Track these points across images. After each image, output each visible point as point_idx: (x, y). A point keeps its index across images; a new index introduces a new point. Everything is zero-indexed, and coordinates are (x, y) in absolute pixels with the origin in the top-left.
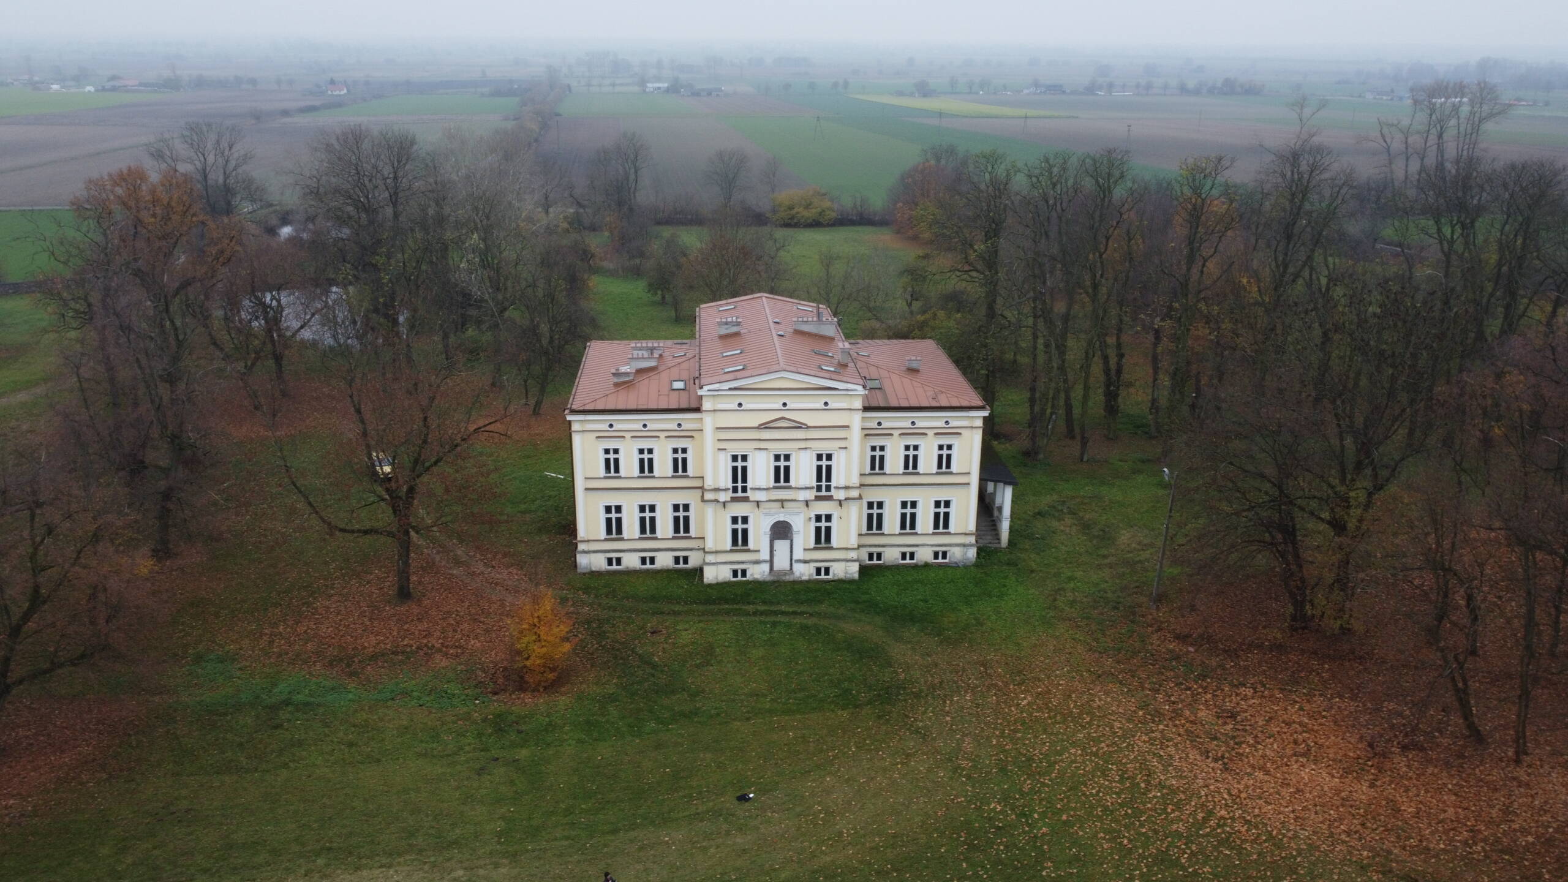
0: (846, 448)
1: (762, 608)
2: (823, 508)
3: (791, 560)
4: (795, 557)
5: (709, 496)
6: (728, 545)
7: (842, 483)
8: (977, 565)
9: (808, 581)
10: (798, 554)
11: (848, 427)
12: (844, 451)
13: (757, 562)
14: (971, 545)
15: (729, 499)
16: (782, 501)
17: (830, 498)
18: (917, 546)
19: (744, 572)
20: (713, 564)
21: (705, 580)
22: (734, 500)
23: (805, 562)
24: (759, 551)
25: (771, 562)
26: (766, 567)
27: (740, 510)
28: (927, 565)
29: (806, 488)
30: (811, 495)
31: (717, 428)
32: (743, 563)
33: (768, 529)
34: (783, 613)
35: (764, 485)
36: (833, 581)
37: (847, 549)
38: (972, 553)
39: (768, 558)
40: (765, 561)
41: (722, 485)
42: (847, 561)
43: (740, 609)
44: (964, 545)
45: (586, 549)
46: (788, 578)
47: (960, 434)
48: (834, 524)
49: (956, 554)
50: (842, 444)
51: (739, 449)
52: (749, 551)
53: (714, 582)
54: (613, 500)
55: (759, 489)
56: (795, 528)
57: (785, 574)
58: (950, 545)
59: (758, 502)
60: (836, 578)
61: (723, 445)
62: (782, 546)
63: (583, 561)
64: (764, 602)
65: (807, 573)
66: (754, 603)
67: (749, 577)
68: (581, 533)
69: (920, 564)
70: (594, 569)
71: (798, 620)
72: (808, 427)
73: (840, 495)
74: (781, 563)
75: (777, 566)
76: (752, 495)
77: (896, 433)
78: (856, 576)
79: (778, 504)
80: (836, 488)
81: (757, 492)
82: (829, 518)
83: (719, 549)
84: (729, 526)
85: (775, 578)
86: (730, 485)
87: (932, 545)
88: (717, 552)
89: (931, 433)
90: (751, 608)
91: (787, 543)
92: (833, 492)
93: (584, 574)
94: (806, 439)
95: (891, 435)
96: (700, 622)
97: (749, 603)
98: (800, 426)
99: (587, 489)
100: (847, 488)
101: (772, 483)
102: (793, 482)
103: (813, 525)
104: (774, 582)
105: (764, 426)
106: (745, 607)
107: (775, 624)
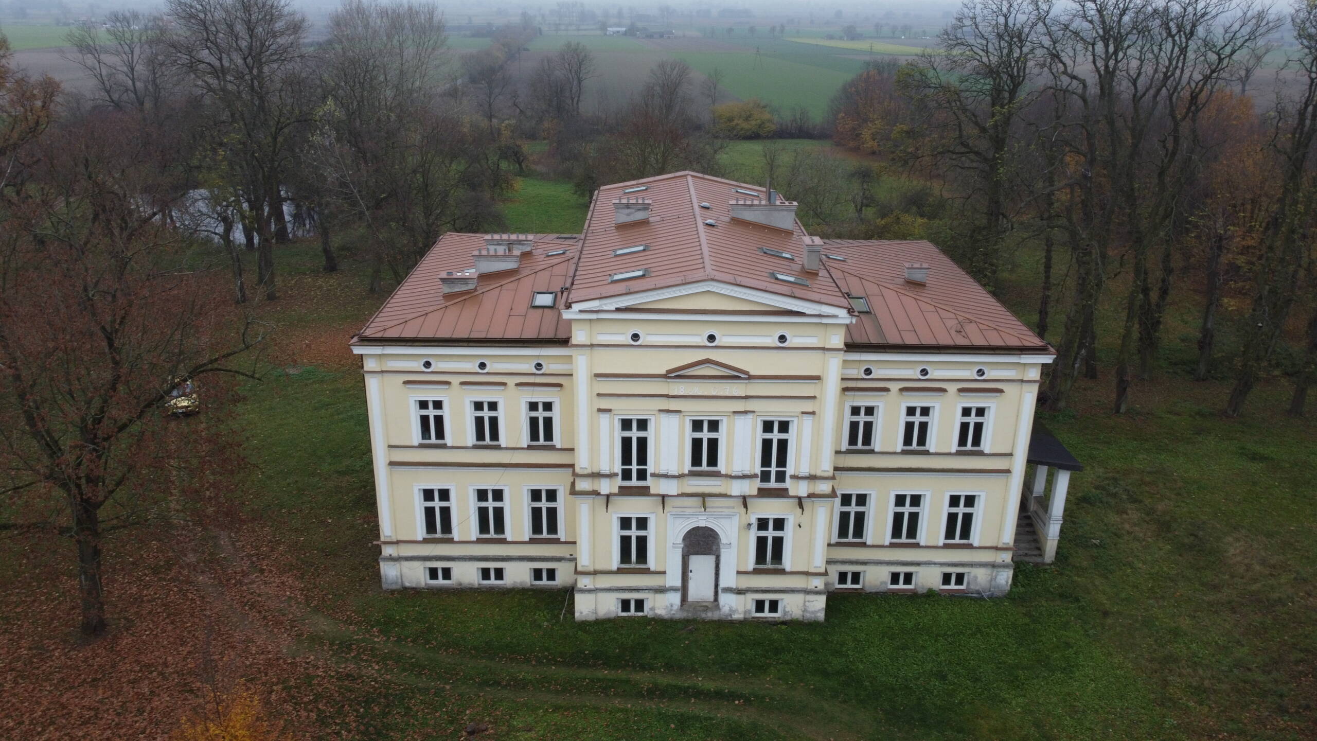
0: (813, 413)
1: (664, 680)
2: (771, 509)
3: (717, 586)
4: (723, 584)
5: (582, 485)
6: (615, 561)
7: (804, 470)
8: (1012, 596)
9: (743, 623)
10: (728, 579)
11: (818, 378)
12: (808, 420)
13: (661, 590)
14: (1005, 566)
15: (616, 490)
16: (703, 496)
17: (782, 493)
18: (918, 564)
19: (640, 604)
20: (590, 591)
21: (577, 615)
22: (625, 491)
23: (739, 592)
24: (664, 573)
25: (684, 589)
26: (675, 599)
27: (634, 508)
28: (931, 595)
29: (744, 477)
30: (750, 488)
31: (597, 375)
32: (637, 590)
33: (680, 540)
34: (700, 694)
35: (674, 470)
36: (784, 623)
37: (807, 574)
38: (1005, 578)
39: (678, 583)
40: (674, 589)
41: (605, 468)
42: (807, 592)
43: (628, 682)
44: (993, 566)
45: (395, 554)
46: (710, 615)
47: (1001, 391)
48: (788, 535)
49: (979, 579)
50: (808, 406)
51: (634, 410)
52: (647, 571)
53: (592, 618)
54: (436, 480)
55: (666, 476)
56: (724, 540)
57: (706, 609)
58: (971, 565)
59: (663, 497)
60: (788, 618)
61: (605, 404)
62: (701, 565)
63: (390, 572)
64: (670, 667)
65: (741, 609)
66: (651, 668)
67: (647, 611)
68: (387, 529)
69: (920, 591)
70: (407, 584)
71: (723, 713)
72: (751, 377)
73: (802, 489)
74: (701, 589)
75: (693, 595)
76: (657, 487)
77: (894, 387)
78: (821, 616)
79: (697, 501)
80: (794, 477)
81: (663, 481)
82: (779, 524)
83: (599, 567)
84: (616, 533)
85: (690, 616)
86: (618, 468)
87: (942, 564)
88: (595, 573)
89: (952, 388)
90: (643, 678)
91: (711, 559)
92: (788, 483)
93: (392, 592)
94: (747, 397)
95: (887, 390)
96: (556, 709)
97: (643, 668)
98: (736, 375)
99: (392, 464)
100: (812, 478)
101: (687, 466)
102: (722, 466)
103: (753, 534)
104: (686, 622)
105: (676, 374)
106: (637, 677)
107: (684, 722)
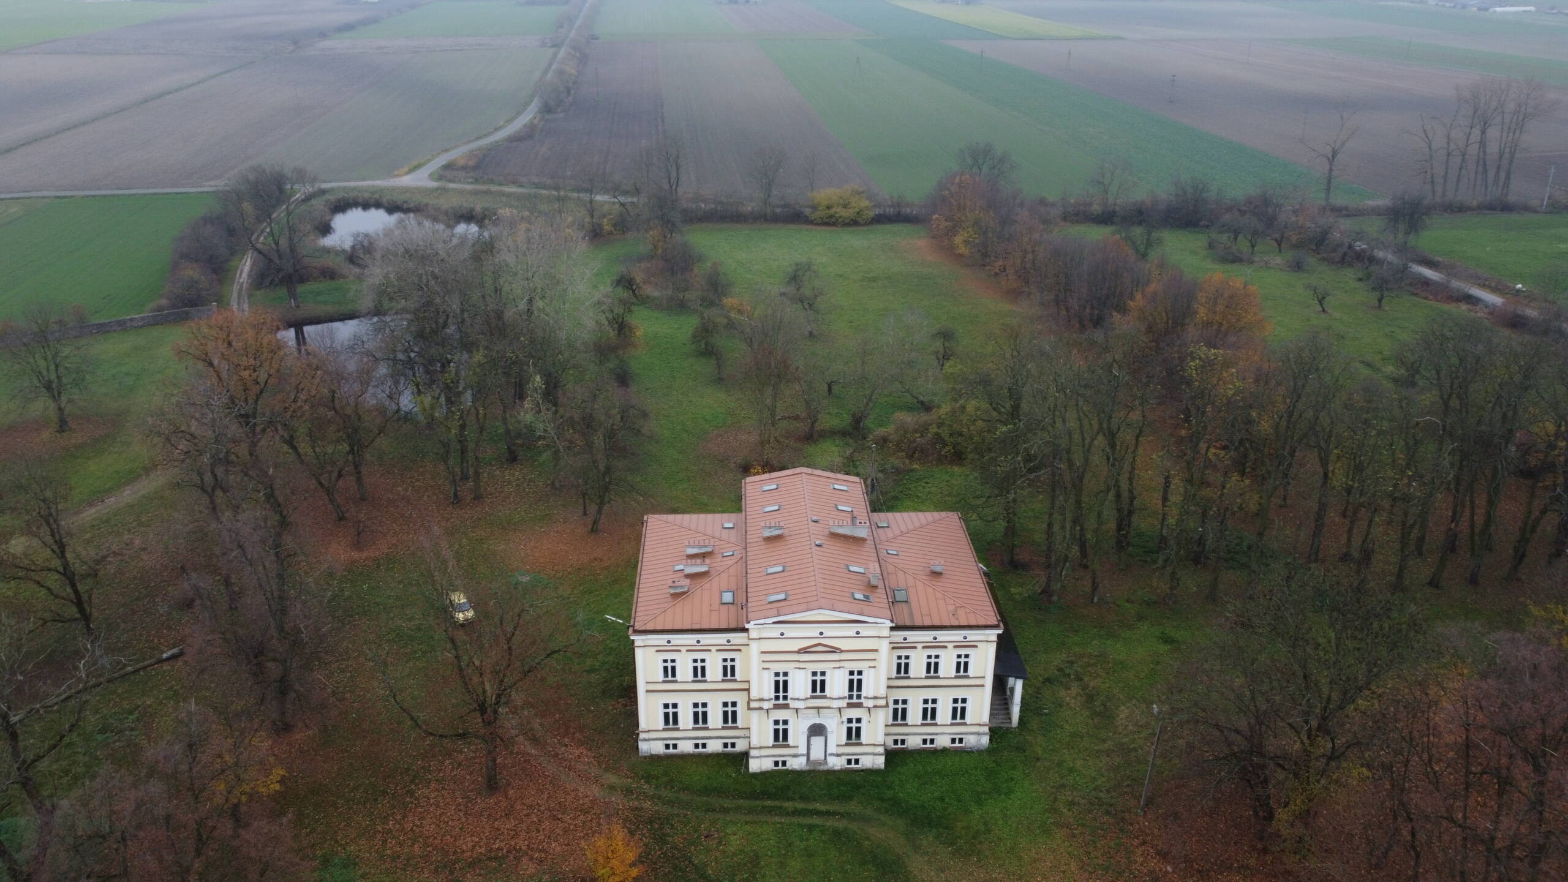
0: (875, 667)
1: (800, 805)
2: (854, 713)
3: (826, 752)
4: (829, 752)
5: (753, 705)
6: (771, 741)
7: (871, 695)
8: (990, 751)
9: (841, 771)
10: (832, 748)
11: (876, 651)
12: (872, 670)
13: (796, 756)
14: (985, 734)
15: (772, 707)
16: (818, 708)
17: (859, 705)
18: (937, 734)
19: (784, 763)
20: (758, 757)
21: (751, 770)
22: (776, 707)
23: (838, 755)
24: (797, 747)
25: (808, 755)
26: (804, 760)
27: (781, 715)
28: (944, 750)
29: (840, 698)
30: (843, 703)
31: (762, 652)
32: (783, 756)
33: (806, 730)
34: (818, 813)
35: (802, 696)
36: (862, 771)
37: (874, 745)
38: (985, 740)
39: (805, 752)
40: (803, 755)
41: (766, 697)
42: (874, 754)
43: (781, 808)
44: (978, 734)
45: (647, 737)
46: (822, 768)
47: (976, 646)
48: (863, 725)
49: (971, 741)
50: (872, 664)
51: (781, 668)
52: (788, 746)
53: (758, 771)
54: (670, 699)
55: (798, 699)
56: (829, 729)
57: (820, 764)
58: (967, 734)
59: (797, 709)
60: (864, 768)
61: (766, 665)
62: (817, 742)
63: (644, 747)
64: (803, 798)
65: (839, 764)
66: (792, 799)
67: (788, 766)
68: (643, 725)
69: (939, 748)
70: (653, 753)
71: (830, 823)
72: (842, 651)
73: (870, 703)
74: (817, 754)
75: (813, 757)
76: (793, 704)
77: (919, 646)
78: (882, 766)
79: (815, 711)
80: (865, 698)
81: (796, 701)
82: (859, 720)
83: (763, 745)
84: (771, 728)
85: (812, 768)
86: (773, 695)
87: (950, 734)
88: (761, 748)
89: (950, 646)
90: (788, 805)
91: (822, 739)
92: (862, 700)
93: (645, 757)
94: (840, 661)
95: (915, 648)
96: (747, 823)
97: (789, 799)
98: (834, 650)
99: (648, 691)
100: (875, 698)
101: (809, 693)
102: (827, 693)
103: (846, 725)
104: (809, 772)
105: (804, 651)
106: (786, 804)
107: (811, 828)
